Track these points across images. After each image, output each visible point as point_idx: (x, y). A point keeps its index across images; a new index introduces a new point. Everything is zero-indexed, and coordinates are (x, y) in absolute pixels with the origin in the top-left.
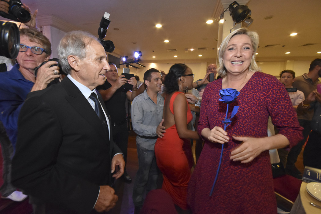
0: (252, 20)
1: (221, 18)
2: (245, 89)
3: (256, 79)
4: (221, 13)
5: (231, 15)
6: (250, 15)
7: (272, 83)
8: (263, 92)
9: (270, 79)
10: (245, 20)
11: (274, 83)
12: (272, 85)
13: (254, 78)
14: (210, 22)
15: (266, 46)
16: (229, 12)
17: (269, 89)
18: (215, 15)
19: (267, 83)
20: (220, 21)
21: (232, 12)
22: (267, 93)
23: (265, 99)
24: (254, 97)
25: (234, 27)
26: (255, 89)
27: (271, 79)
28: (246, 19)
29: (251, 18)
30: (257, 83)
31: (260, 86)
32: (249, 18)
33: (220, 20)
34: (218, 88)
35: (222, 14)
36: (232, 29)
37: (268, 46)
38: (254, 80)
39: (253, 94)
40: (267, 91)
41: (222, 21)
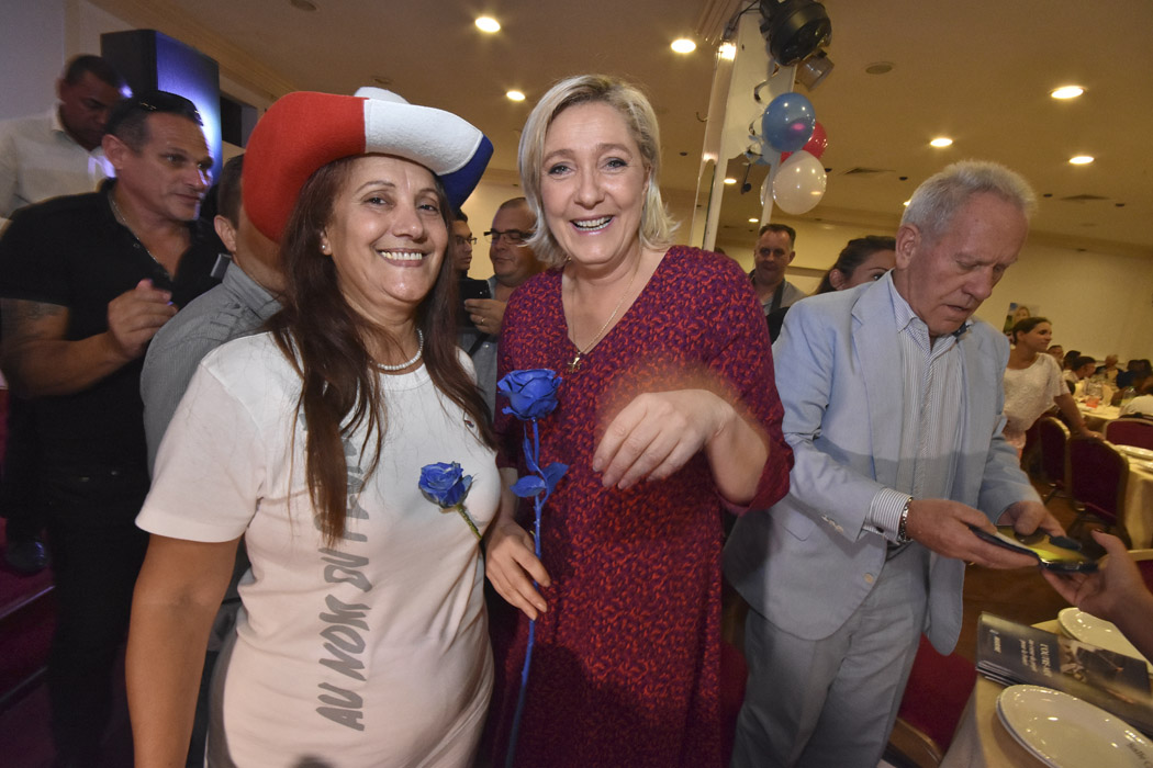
0: (830, 65)
1: (727, 38)
2: (641, 310)
3: (675, 271)
4: (730, 17)
5: (763, 29)
6: (827, 44)
7: (724, 284)
8: (698, 318)
9: (720, 267)
10: (807, 61)
11: (732, 282)
12: (724, 292)
13: (669, 266)
14: (683, 46)
15: (852, 172)
16: (760, 16)
17: (717, 304)
18: (705, 21)
19: (711, 283)
20: (721, 49)
21: (770, 20)
22: (709, 319)
23: (703, 341)
24: (670, 337)
25: (770, 79)
26: (672, 307)
27: (723, 269)
28: (811, 57)
29: (828, 56)
30: (679, 287)
31: (688, 295)
32: (822, 55)
33: (720, 43)
34: (547, 302)
35: (731, 22)
36: (764, 84)
37: (857, 171)
38: (670, 276)
39: (667, 325)
40: (709, 312)
41: (728, 52)
